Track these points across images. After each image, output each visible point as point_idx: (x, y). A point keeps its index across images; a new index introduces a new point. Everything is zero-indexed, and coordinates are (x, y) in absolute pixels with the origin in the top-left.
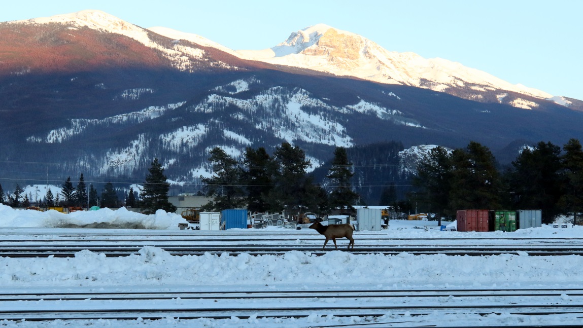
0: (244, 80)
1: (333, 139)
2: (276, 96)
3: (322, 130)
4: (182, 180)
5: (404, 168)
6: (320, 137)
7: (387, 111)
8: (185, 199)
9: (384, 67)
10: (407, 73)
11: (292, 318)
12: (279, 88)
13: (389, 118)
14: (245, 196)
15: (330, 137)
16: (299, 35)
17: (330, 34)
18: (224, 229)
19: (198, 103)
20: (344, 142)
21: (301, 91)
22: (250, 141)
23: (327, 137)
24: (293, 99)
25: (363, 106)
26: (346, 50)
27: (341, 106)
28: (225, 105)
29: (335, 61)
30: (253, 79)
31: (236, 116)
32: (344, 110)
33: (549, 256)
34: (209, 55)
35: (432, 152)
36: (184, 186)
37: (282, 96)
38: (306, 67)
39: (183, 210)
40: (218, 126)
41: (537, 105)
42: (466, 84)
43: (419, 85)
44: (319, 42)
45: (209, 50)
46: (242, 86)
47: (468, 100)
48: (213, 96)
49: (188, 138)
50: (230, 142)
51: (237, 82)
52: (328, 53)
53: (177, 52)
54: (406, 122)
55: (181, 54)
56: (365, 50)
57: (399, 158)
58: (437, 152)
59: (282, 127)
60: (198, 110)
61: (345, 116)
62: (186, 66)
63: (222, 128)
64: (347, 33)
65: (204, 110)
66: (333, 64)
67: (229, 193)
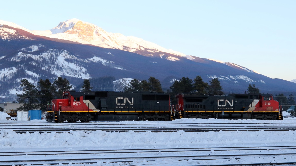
0: (36, 46)
1: (81, 75)
2: (52, 53)
3: (75, 70)
4: (4, 95)
5: (116, 89)
6: (74, 74)
7: (107, 61)
8: (7, 105)
9: (106, 40)
10: (116, 43)
11: (89, 163)
12: (54, 50)
13: (108, 65)
14: (39, 103)
15: (79, 74)
16: (64, 23)
17: (79, 24)
18: (30, 120)
19: (12, 57)
20: (86, 76)
21: (65, 51)
22: (39, 76)
23: (77, 74)
24: (61, 55)
25: (96, 59)
26: (87, 31)
27: (84, 59)
28: (26, 57)
29: (81, 37)
30: (41, 45)
31: (32, 63)
32: (86, 61)
33: (194, 132)
34: (19, 32)
35: (132, 82)
36: (5, 98)
37: (55, 54)
38: (67, 39)
39: (7, 111)
40: (23, 68)
41: (179, 60)
42: (145, 49)
43: (123, 49)
44: (74, 27)
45: (18, 30)
46: (35, 48)
47: (146, 57)
48: (20, 53)
49: (7, 74)
50: (29, 76)
51: (33, 46)
52: (78, 33)
53: (2, 31)
54: (116, 67)
55: (4, 32)
56: (96, 32)
57: (113, 85)
58: (134, 82)
59: (55, 69)
60: (13, 60)
61: (86, 64)
62: (7, 38)
63: (25, 69)
64: (88, 23)
65: (16, 60)
66: (80, 38)
67: (31, 102)
